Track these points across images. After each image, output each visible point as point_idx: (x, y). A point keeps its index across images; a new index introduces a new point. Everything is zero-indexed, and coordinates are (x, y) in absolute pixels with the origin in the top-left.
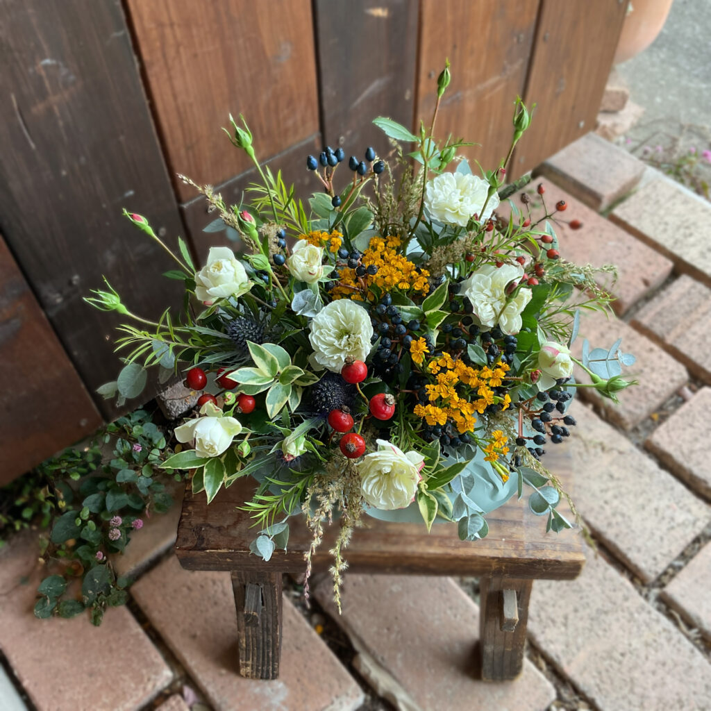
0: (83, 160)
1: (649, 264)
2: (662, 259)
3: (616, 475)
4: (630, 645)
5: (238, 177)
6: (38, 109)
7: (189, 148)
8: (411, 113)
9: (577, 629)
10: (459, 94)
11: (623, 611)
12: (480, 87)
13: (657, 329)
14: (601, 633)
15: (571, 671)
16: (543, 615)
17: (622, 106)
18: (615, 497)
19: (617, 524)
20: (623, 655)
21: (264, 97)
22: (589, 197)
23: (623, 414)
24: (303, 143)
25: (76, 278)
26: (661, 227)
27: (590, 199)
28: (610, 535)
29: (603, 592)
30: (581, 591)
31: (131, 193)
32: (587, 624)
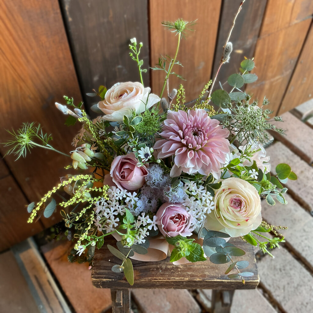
3: (307, 230)
4: (310, 300)
9: (288, 292)
11: (308, 286)
14: (298, 294)
15: (285, 308)
16: (275, 285)
18: (306, 239)
19: (307, 250)
20: (307, 303)
22: (297, 114)
23: (310, 205)
27: (298, 115)
28: (304, 254)
29: (300, 277)
30: (290, 276)
32: (293, 289)
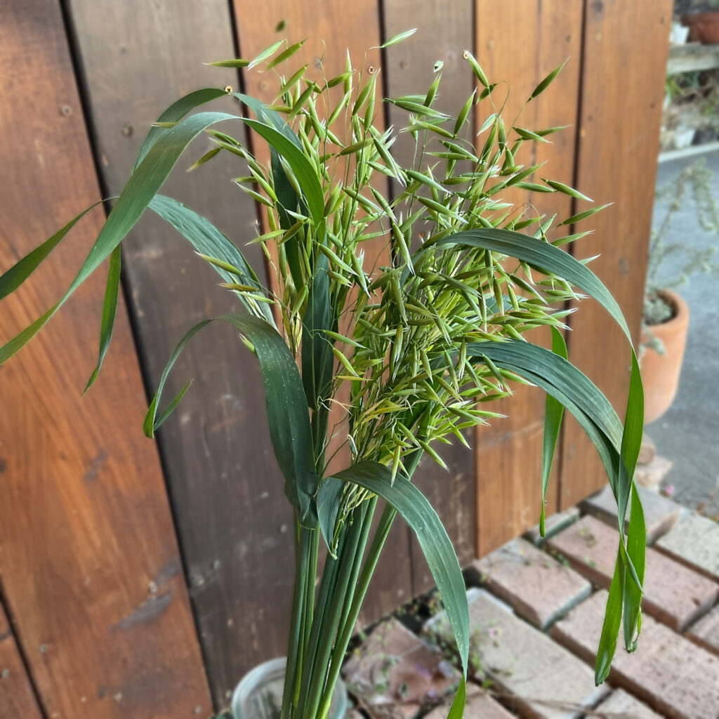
1: (697, 586)
2: (707, 582)
10: (509, 434)
12: (525, 430)
13: (714, 641)
17: (651, 459)
25: (217, 564)
26: (702, 555)
31: (265, 495)
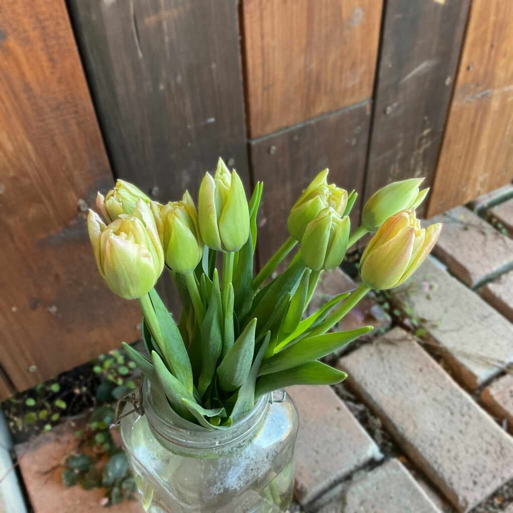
0: (179, 79)
5: (299, 126)
6: (150, 21)
7: (266, 88)
8: (448, 98)
10: (488, 91)
12: (506, 89)
21: (333, 56)
24: (357, 106)
25: (155, 189)
31: (212, 120)
